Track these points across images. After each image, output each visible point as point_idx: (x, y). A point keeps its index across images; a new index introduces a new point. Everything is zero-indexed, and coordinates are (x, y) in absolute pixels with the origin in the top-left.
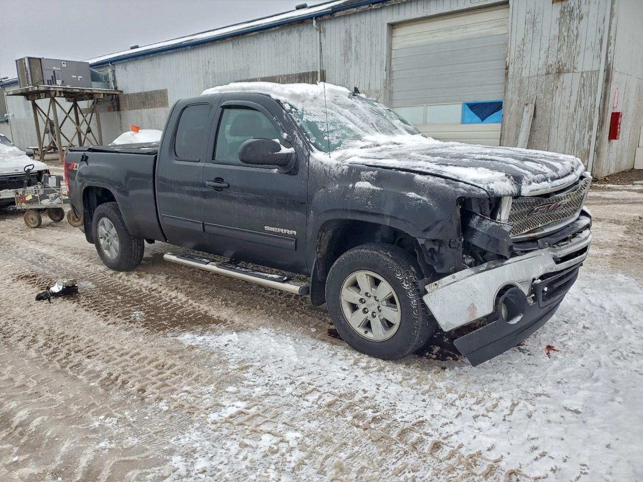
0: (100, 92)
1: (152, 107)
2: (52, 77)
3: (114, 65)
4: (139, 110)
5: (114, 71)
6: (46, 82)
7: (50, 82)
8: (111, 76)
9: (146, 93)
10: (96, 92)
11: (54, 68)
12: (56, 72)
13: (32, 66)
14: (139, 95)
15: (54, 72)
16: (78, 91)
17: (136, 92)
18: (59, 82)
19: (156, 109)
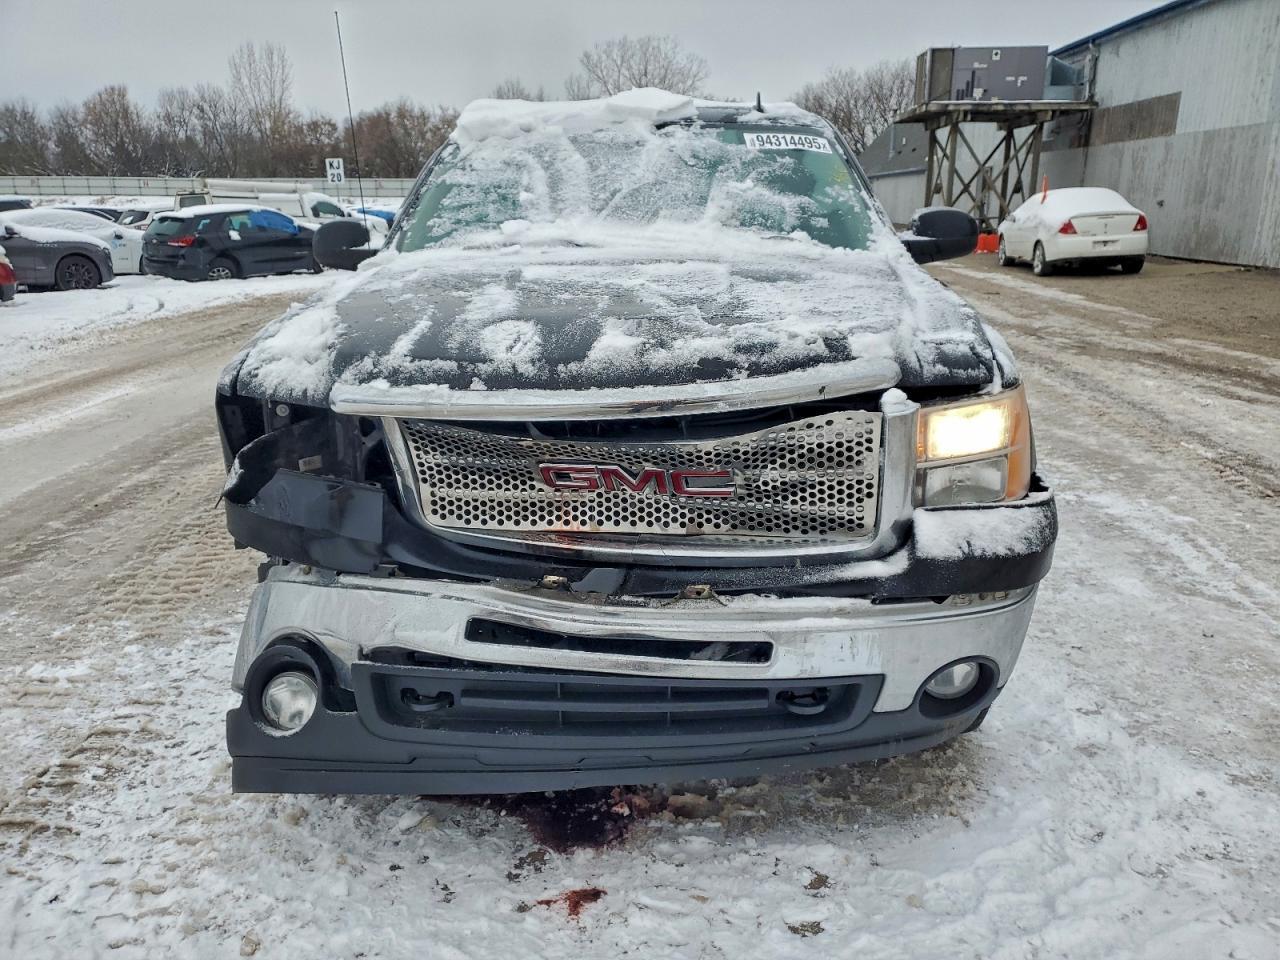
0: (1047, 107)
1: (1144, 137)
2: (968, 83)
3: (1099, 45)
4: (1120, 144)
5: (1096, 60)
6: (954, 94)
7: (961, 95)
8: (1087, 72)
9: (1140, 103)
10: (1042, 108)
11: (976, 65)
12: (977, 74)
13: (937, 66)
14: (1128, 108)
15: (974, 73)
16: (1001, 108)
17: (1124, 102)
18: (978, 93)
19: (1149, 141)
